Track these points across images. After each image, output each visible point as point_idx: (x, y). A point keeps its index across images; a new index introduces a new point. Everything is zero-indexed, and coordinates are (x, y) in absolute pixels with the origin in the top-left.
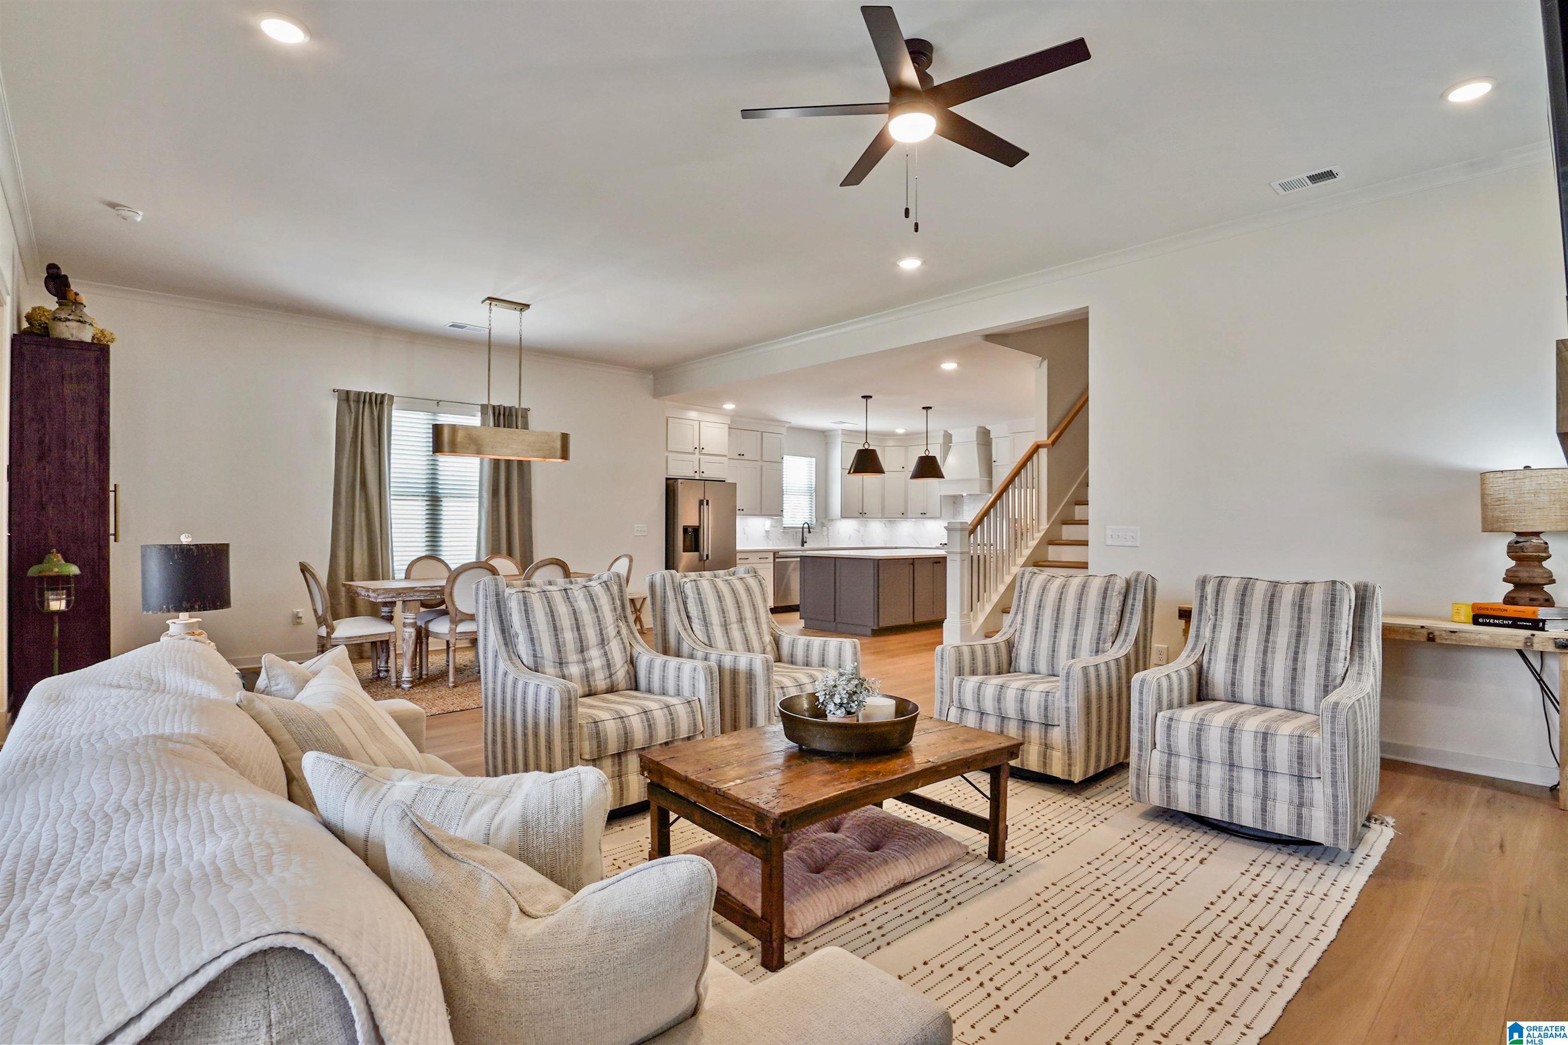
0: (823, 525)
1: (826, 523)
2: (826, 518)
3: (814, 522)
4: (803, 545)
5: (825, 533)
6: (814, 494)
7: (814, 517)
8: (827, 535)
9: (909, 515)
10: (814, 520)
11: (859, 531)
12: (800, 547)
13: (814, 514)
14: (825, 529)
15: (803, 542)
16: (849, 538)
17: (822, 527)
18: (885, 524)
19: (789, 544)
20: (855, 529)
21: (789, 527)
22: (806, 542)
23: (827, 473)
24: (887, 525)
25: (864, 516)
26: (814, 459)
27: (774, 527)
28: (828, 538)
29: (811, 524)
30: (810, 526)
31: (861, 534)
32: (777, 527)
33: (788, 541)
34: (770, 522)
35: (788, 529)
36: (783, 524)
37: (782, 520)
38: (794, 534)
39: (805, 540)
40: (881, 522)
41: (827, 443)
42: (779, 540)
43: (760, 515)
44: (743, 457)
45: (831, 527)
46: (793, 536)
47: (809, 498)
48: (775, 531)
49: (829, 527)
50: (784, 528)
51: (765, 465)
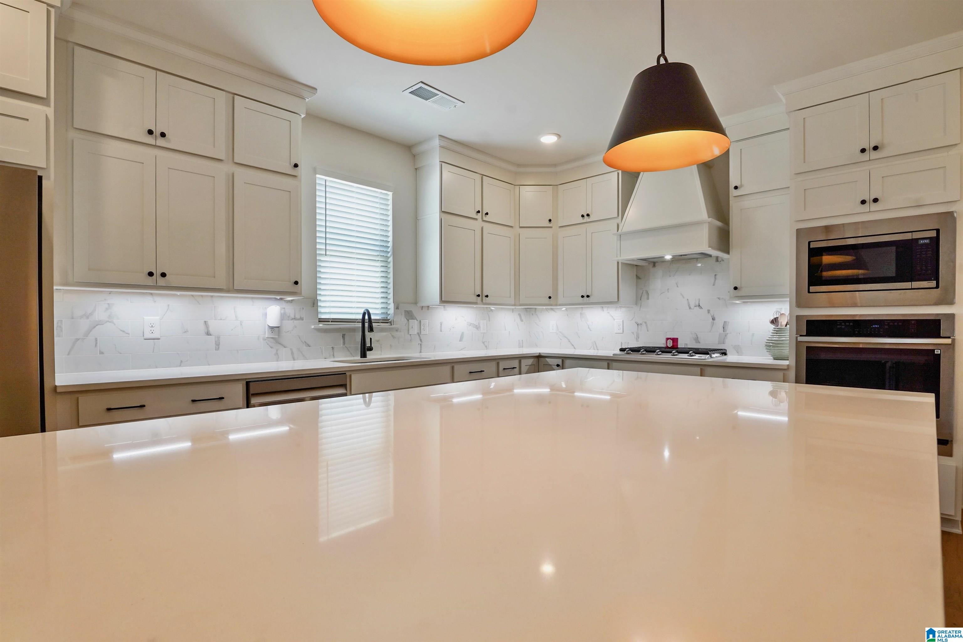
0: (409, 315)
1: (416, 313)
2: (416, 303)
3: (391, 311)
4: (364, 355)
5: (414, 331)
6: (391, 259)
7: (391, 301)
8: (419, 334)
9: (561, 300)
10: (392, 306)
11: (477, 327)
12: (358, 358)
13: (391, 296)
14: (414, 323)
15: (365, 350)
16: (459, 339)
17: (408, 321)
18: (520, 315)
19: (333, 353)
20: (471, 324)
21: (331, 319)
22: (370, 349)
23: (416, 222)
24: (523, 317)
25: (484, 301)
26: (390, 194)
27: (294, 319)
28: (421, 340)
29: (383, 313)
30: (381, 317)
31: (481, 332)
32: (302, 319)
33: (332, 347)
34: (284, 308)
35: (330, 323)
36: (317, 313)
37: (314, 304)
38: (345, 334)
39: (368, 345)
40: (513, 312)
41: (418, 169)
42: (308, 345)
43: (228, 291)
44: (161, 142)
45: (418, 320)
46: (342, 337)
47: (382, 266)
48: (296, 327)
49: (416, 319)
50: (321, 321)
51: (241, 174)
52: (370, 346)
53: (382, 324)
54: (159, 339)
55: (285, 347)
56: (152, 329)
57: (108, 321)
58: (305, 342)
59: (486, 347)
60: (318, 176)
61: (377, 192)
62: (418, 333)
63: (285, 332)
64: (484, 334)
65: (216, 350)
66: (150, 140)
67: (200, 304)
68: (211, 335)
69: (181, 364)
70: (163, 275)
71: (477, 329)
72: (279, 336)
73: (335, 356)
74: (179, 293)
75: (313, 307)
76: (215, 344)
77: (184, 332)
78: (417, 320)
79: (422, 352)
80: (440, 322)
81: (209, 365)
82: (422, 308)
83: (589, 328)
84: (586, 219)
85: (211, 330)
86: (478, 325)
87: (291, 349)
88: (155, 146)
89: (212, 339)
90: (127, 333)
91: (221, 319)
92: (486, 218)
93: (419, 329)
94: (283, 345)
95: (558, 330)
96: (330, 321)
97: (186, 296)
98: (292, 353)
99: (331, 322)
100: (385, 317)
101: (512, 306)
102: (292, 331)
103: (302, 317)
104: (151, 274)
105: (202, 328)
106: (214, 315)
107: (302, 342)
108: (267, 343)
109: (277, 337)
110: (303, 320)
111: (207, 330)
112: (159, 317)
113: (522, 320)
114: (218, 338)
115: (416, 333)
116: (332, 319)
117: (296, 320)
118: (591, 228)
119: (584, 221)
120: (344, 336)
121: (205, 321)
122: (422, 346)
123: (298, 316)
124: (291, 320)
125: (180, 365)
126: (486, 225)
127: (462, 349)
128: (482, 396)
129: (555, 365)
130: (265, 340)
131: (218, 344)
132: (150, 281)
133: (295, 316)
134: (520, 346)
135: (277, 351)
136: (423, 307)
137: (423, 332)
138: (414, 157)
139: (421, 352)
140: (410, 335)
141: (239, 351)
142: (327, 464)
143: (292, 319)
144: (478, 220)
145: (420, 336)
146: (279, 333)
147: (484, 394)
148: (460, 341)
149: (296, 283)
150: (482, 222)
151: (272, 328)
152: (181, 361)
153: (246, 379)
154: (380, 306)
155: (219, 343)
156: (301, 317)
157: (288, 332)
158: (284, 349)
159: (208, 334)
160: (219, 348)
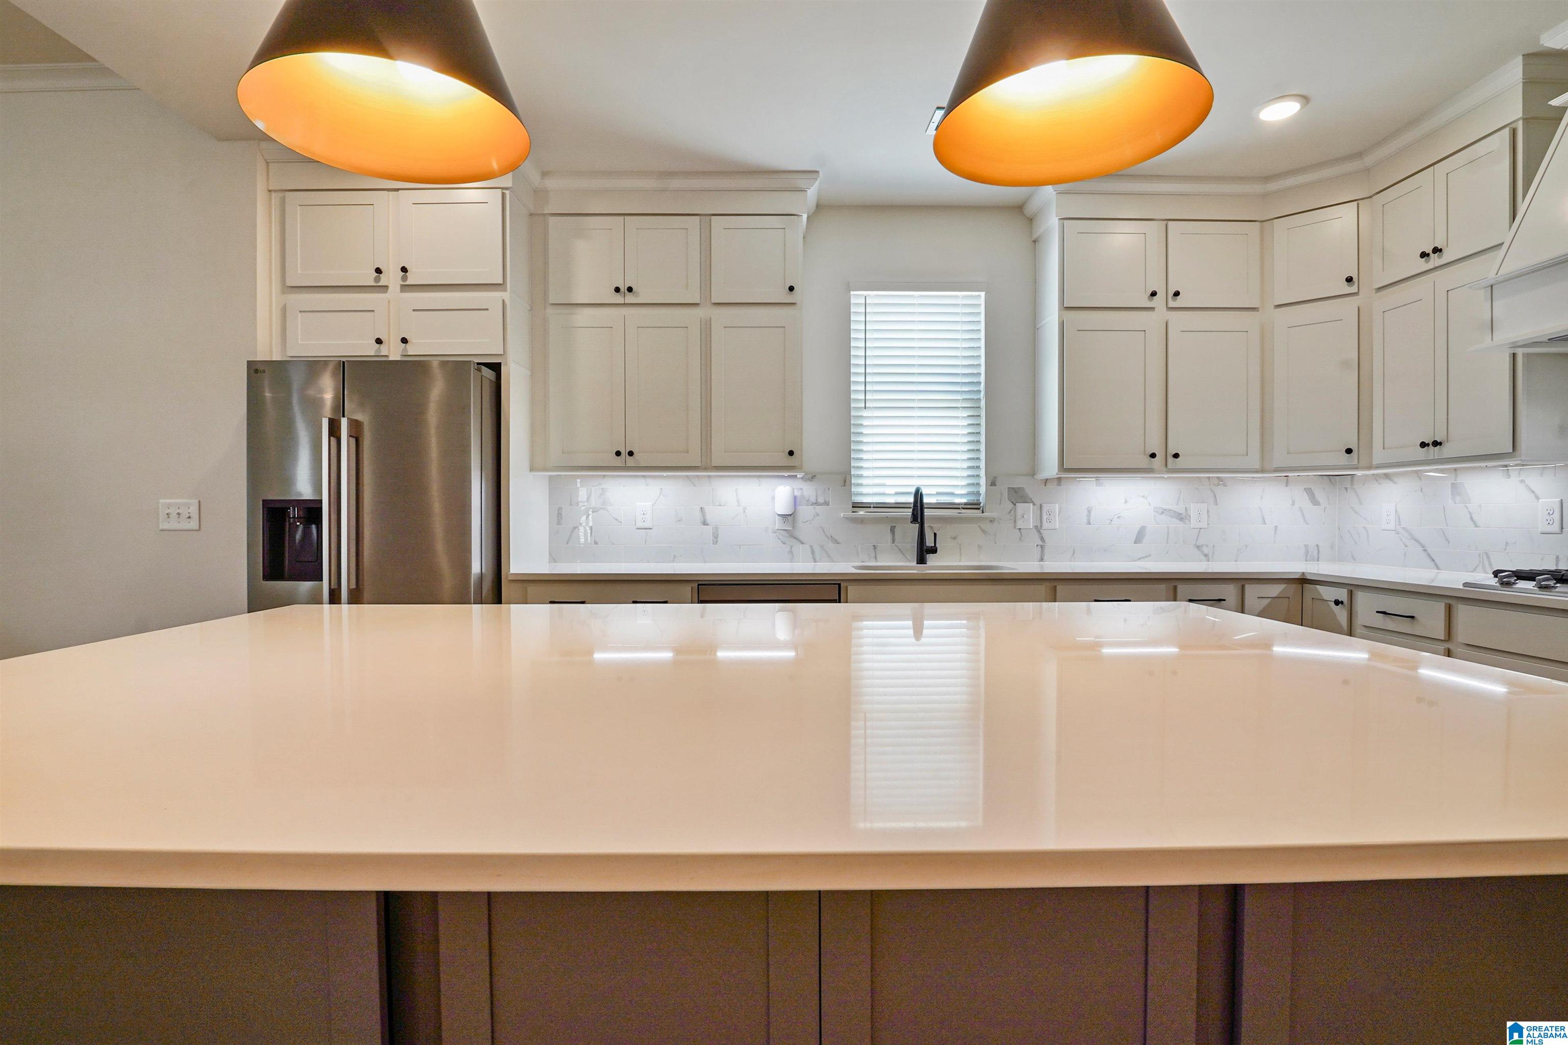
0: (1018, 496)
1: (1032, 491)
2: (1033, 474)
3: (983, 489)
4: (921, 560)
5: (1028, 523)
6: (983, 404)
7: (982, 473)
8: (1038, 529)
9: (1378, 456)
10: (983, 481)
12: (913, 563)
13: (983, 465)
14: (1027, 510)
15: (924, 552)
16: (1134, 539)
17: (1015, 504)
18: (1309, 491)
19: (876, 554)
20: (1163, 512)
21: (873, 503)
22: (934, 550)
23: (1035, 333)
24: (1320, 495)
25: (1170, 466)
26: (983, 294)
27: (816, 503)
28: (1042, 539)
29: (969, 494)
30: (968, 500)
31: (1192, 527)
32: (826, 503)
33: (874, 546)
34: (801, 489)
35: (872, 510)
36: (850, 494)
37: (845, 482)
38: (895, 526)
39: (929, 542)
40: (1287, 485)
41: (1038, 241)
42: (836, 541)
43: (706, 469)
44: (630, 298)
45: (1036, 503)
46: (891, 530)
47: (969, 416)
48: (818, 515)
49: (1033, 502)
50: (857, 506)
51: (721, 316)
52: (933, 545)
53: (963, 511)
54: (651, 529)
55: (802, 543)
56: (644, 517)
57: (602, 508)
58: (831, 537)
59: (1206, 555)
60: (852, 293)
61: (957, 297)
62: (1036, 527)
63: (802, 522)
64: (1200, 531)
65: (713, 544)
66: (618, 299)
67: (695, 486)
68: (708, 525)
69: (674, 559)
70: (631, 454)
71: (1181, 519)
72: (793, 527)
73: (878, 558)
74: (665, 474)
75: (844, 486)
76: (713, 536)
77: (678, 521)
78: (1034, 504)
79: (1045, 558)
80: (1087, 507)
81: (706, 562)
82: (1046, 481)
83: (1472, 518)
84: (1435, 260)
85: (709, 518)
86: (1184, 514)
87: (811, 547)
88: (624, 304)
89: (709, 530)
90: (620, 522)
91: (720, 505)
92: (1179, 302)
93: (1039, 517)
94: (799, 540)
95: (1400, 524)
96: (872, 506)
97: (679, 477)
98: (812, 553)
99: (874, 507)
100: (975, 499)
101: (1257, 472)
102: (813, 520)
103: (827, 501)
104: (618, 453)
105: (698, 515)
106: (712, 500)
107: (827, 536)
108: (777, 536)
109: (791, 529)
110: (829, 505)
111: (704, 519)
112: (651, 503)
113: (1315, 502)
114: (716, 529)
115: (1031, 527)
116: (876, 503)
117: (818, 505)
118: (1445, 279)
119: (1430, 265)
120: (893, 530)
121: (701, 508)
122: (1046, 551)
123: (821, 500)
124: (811, 505)
125: (674, 561)
126: (1173, 316)
127: (1140, 559)
128: (1178, 650)
129: (1332, 601)
130: (776, 532)
131: (716, 537)
132: (618, 461)
133: (817, 500)
134: (1307, 557)
135: (791, 548)
136: (1048, 480)
137: (1046, 525)
138: (1030, 220)
139: (1042, 560)
140: (1020, 529)
141: (742, 546)
142: (865, 716)
143: (813, 504)
144: (1156, 309)
145: (1041, 531)
146: (794, 523)
147: (1181, 647)
148: (1135, 543)
149: (791, 453)
150: (1167, 311)
151: (784, 517)
152: (675, 556)
153: (698, 580)
154: (964, 482)
155: (717, 535)
156: (825, 501)
157: (807, 521)
158: (801, 545)
159: (705, 523)
160: (717, 541)
